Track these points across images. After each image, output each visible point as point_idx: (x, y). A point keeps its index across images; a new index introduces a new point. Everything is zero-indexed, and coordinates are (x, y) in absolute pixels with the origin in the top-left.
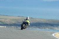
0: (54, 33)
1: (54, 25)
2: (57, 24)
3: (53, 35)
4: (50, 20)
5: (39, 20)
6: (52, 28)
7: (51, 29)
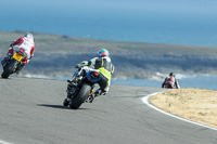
0: (148, 93)
1: (148, 66)
2: (157, 59)
3: (145, 100)
4: (134, 46)
5: (93, 45)
6: (139, 75)
7: (136, 77)
